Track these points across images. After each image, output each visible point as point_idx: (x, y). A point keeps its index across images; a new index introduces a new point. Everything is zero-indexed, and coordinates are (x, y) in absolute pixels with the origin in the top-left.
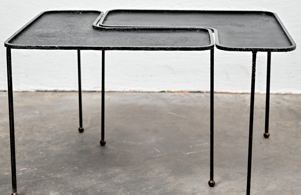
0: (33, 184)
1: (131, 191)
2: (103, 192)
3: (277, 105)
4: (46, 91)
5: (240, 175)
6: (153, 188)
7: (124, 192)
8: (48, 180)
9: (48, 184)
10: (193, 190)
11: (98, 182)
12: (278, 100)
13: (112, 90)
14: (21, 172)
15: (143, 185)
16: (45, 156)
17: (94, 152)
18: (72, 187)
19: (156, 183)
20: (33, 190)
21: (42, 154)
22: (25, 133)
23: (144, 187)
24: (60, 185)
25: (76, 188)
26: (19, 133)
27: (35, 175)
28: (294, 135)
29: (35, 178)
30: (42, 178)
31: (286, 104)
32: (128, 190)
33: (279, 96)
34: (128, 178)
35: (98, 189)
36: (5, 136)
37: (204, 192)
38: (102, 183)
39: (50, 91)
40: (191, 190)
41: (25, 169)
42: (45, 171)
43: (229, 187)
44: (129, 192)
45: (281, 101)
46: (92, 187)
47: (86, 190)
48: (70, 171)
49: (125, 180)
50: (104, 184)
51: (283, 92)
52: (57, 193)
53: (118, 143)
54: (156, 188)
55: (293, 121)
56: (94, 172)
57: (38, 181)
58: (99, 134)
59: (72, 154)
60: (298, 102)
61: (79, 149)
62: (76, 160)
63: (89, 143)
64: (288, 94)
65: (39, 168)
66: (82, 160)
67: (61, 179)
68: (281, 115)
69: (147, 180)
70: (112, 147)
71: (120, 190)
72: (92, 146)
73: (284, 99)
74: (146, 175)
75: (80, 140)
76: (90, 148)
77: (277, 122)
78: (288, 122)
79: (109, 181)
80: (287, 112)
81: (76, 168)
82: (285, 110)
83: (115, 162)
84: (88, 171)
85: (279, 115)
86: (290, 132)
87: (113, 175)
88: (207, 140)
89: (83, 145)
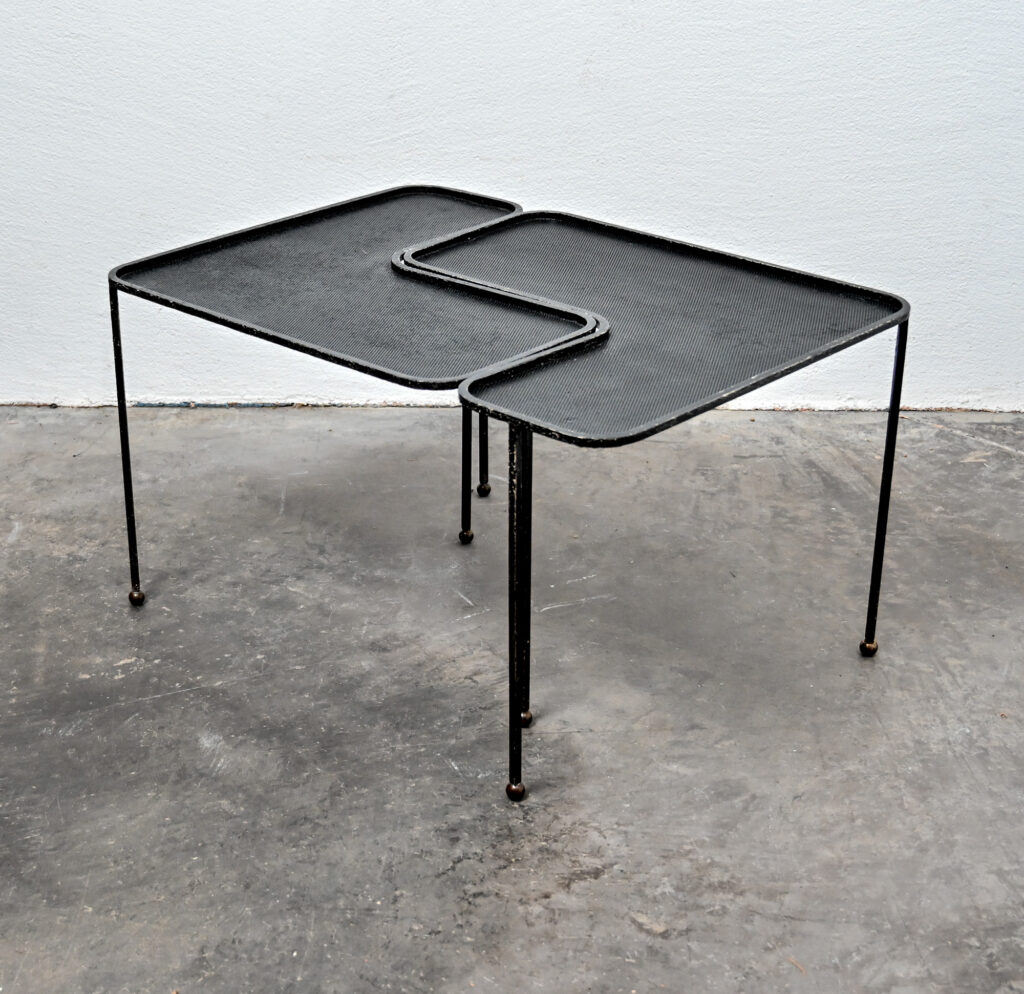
0: (154, 710)
1: (404, 730)
2: (336, 732)
3: (776, 448)
4: (162, 406)
5: (681, 676)
6: (460, 718)
7: (389, 732)
8: (192, 695)
9: (193, 710)
10: (563, 726)
11: (320, 702)
12: (777, 431)
13: (336, 402)
14: (119, 671)
15: (435, 710)
16: (178, 621)
17: (302, 607)
18: (255, 717)
19: (468, 703)
20: (157, 727)
21: (168, 612)
22: (118, 545)
23: (439, 717)
24: (223, 711)
25: (264, 722)
26: (103, 545)
27: (155, 680)
28: (819, 546)
29: (157, 689)
30: (175, 689)
31: (798, 443)
32: (398, 727)
33: (780, 415)
34: (396, 687)
35: (321, 723)
36: (69, 555)
37: (591, 731)
38: (328, 706)
39: (172, 406)
40: (558, 726)
41: (129, 661)
42: (180, 669)
43: (653, 714)
44: (399, 731)
45: (786, 433)
46: (307, 716)
47: (290, 726)
48: (246, 667)
49: (387, 693)
50: (336, 709)
51: (790, 406)
52: (216, 737)
53: (363, 576)
54: (468, 720)
55: (817, 500)
56: (307, 669)
57: (164, 698)
58: (312, 546)
59: (246, 613)
60: (829, 439)
61: (263, 597)
62: (258, 631)
63: (287, 577)
64: (802, 410)
65: (165, 657)
66: (273, 631)
67: (224, 692)
68: (784, 482)
69: (444, 696)
70: (347, 590)
71: (377, 727)
72: (296, 588)
73: (791, 428)
74: (441, 679)
75: (264, 567)
76: (290, 591)
77: (775, 503)
78: (805, 506)
79: (345, 698)
80: (801, 470)
81: (259, 657)
82: (795, 463)
83: (358, 637)
84: (291, 668)
85: (778, 479)
86: (808, 538)
87: (358, 678)
88: (592, 564)
89: (273, 583)
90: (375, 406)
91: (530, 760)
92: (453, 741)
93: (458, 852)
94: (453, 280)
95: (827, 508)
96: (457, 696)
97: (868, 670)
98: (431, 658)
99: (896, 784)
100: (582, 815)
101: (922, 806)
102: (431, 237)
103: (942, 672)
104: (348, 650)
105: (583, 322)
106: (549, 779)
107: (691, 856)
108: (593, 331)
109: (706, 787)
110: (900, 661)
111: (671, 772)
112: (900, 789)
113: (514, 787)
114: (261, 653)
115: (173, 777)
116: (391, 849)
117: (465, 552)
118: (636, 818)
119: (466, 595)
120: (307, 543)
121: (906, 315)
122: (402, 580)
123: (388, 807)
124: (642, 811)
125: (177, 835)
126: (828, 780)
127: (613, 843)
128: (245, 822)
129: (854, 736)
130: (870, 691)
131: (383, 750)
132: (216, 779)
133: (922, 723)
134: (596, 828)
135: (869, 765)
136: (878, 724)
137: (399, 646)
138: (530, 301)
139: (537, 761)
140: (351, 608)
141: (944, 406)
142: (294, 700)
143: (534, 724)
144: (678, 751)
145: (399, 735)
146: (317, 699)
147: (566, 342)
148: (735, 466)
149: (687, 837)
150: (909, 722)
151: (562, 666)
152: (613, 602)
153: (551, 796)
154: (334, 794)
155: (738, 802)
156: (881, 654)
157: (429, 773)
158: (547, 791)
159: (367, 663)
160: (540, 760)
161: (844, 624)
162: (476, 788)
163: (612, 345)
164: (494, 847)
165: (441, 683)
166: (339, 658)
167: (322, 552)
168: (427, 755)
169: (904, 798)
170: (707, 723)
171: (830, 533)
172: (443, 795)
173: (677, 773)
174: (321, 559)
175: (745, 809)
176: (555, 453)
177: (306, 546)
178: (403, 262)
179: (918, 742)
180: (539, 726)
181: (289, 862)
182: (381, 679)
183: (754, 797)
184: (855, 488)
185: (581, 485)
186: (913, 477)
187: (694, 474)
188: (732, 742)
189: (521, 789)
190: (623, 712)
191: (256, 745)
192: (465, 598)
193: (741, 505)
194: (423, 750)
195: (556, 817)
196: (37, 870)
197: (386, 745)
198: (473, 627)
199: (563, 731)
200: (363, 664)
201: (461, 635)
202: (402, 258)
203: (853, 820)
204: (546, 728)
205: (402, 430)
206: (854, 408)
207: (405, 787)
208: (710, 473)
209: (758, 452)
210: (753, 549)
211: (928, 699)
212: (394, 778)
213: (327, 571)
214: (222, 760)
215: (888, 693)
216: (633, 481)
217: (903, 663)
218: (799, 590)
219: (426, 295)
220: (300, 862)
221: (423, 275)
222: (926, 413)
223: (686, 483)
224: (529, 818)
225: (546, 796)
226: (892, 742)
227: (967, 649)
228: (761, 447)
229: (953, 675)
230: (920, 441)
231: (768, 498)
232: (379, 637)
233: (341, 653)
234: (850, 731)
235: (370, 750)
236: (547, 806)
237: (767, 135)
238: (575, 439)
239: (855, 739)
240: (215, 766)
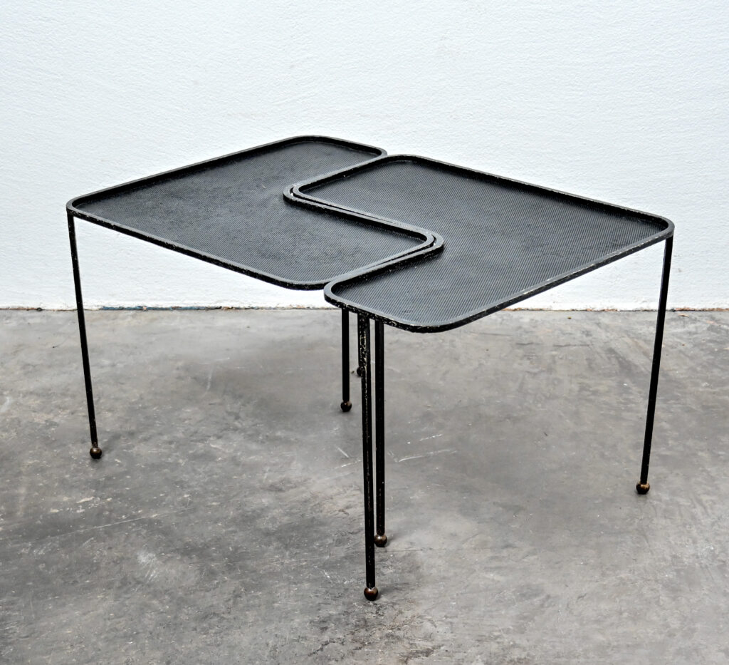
0: (105, 536)
1: (291, 549)
2: (239, 551)
3: (586, 339)
4: (122, 309)
5: (501, 509)
6: (334, 540)
7: (280, 550)
8: (134, 524)
9: (134, 535)
10: (410, 546)
11: (230, 529)
12: (587, 327)
13: (254, 306)
14: (81, 506)
15: (315, 534)
16: (126, 470)
17: (220, 459)
18: (180, 540)
19: (340, 529)
20: (107, 547)
21: (119, 463)
23: (317, 540)
24: (156, 536)
25: (188, 544)
26: (72, 413)
27: (107, 513)
28: (612, 413)
29: (108, 520)
30: (122, 519)
31: (602, 335)
32: (286, 547)
33: (590, 314)
34: (287, 518)
35: (229, 544)
36: (46, 421)
37: (431, 549)
38: (235, 532)
39: (129, 309)
40: (407, 546)
41: (88, 499)
42: (126, 505)
43: (478, 537)
44: (287, 550)
45: (594, 328)
46: (219, 539)
47: (207, 546)
48: (176, 504)
49: (280, 522)
50: (241, 534)
51: (599, 308)
52: (151, 555)
53: (267, 436)
54: (339, 542)
55: (613, 378)
56: (221, 505)
57: (114, 527)
58: (230, 414)
59: (177, 464)
60: (626, 332)
61: (191, 452)
62: (185, 477)
63: (210, 437)
64: (608, 310)
65: (115, 496)
66: (197, 477)
67: (159, 522)
68: (590, 364)
69: (322, 524)
70: (254, 447)
71: (271, 548)
72: (216, 445)
73: (598, 324)
74: (321, 511)
75: (193, 429)
76: (211, 447)
77: (582, 380)
78: (604, 382)
79: (249, 526)
80: (603, 355)
81: (186, 496)
82: (599, 350)
83: (260, 481)
84: (209, 504)
85: (585, 363)
86: (604, 406)
87: (259, 511)
88: (440, 427)
89: (199, 441)
90: (283, 309)
91: (384, 571)
92: (328, 557)
93: (326, 638)
94: (328, 208)
95: (621, 383)
96: (333, 524)
97: (642, 504)
98: (315, 497)
99: (655, 587)
100: (420, 611)
101: (674, 603)
102: (316, 175)
103: (697, 505)
104: (253, 491)
105: (424, 238)
106: (397, 584)
107: (498, 640)
108: (432, 245)
109: (513, 590)
110: (666, 497)
111: (489, 579)
112: (658, 591)
113: (370, 590)
114: (187, 493)
115: (117, 584)
116: (276, 635)
117: (345, 417)
118: (460, 613)
119: (344, 449)
120: (227, 412)
121: (671, 233)
122: (296, 439)
123: (276, 605)
124: (465, 607)
125: (118, 626)
126: (605, 585)
127: (442, 631)
128: (169, 617)
129: (627, 552)
130: (641, 520)
131: (275, 564)
132: (149, 586)
133: (679, 543)
134: (429, 620)
135: (636, 573)
136: (646, 544)
137: (292, 488)
138: (385, 223)
139: (388, 571)
140: (256, 459)
141: (715, 307)
142: (210, 528)
143: (389, 544)
144: (495, 564)
145: (287, 553)
146: (227, 526)
147: (409, 254)
148: (554, 353)
149: (497, 626)
150: (670, 542)
151: (412, 502)
152: (454, 454)
153: (398, 596)
154: (237, 596)
155: (537, 601)
156: (652, 492)
157: (308, 581)
158: (395, 593)
159: (266, 500)
160: (391, 571)
161: (627, 471)
162: (342, 591)
163: (446, 256)
164: (353, 633)
165: (321, 514)
166: (245, 496)
167: (237, 418)
168: (307, 567)
169: (661, 597)
170: (517, 543)
171: (621, 403)
172: (317, 596)
173: (493, 580)
174: (236, 423)
175: (542, 606)
176: (418, 343)
177: (225, 414)
178: (292, 194)
179: (675, 557)
180: (392, 546)
181: (201, 645)
182: (276, 512)
183: (548, 597)
184: (643, 369)
185: (436, 367)
186: (688, 360)
187: (521, 359)
188: (536, 557)
189: (375, 592)
190: (456, 535)
191: (181, 560)
192: (343, 452)
193: (556, 382)
194: (304, 564)
195: (401, 612)
196: (12, 652)
197: (278, 560)
198: (347, 473)
199: (410, 549)
200: (264, 500)
201: (338, 479)
202: (291, 191)
203: (621, 613)
204: (397, 547)
205: (303, 326)
206: (647, 309)
207: (290, 590)
208: (534, 358)
209: (572, 342)
210: (562, 414)
211: (684, 525)
212: (282, 584)
213: (240, 433)
214: (154, 572)
215: (655, 521)
216: (476, 364)
217: (668, 499)
218: (595, 445)
219: (308, 219)
220: (209, 645)
221: (306, 204)
222: (701, 313)
223: (516, 366)
224: (380, 612)
225: (394, 597)
226: (655, 557)
227: (718, 489)
228: (574, 338)
229: (705, 508)
230: (696, 333)
231: (577, 376)
232: (276, 480)
233: (247, 493)
234: (624, 549)
235: (264, 564)
236: (394, 604)
237: (581, 96)
238: (409, 326)
239: (628, 555)
240: (149, 576)
